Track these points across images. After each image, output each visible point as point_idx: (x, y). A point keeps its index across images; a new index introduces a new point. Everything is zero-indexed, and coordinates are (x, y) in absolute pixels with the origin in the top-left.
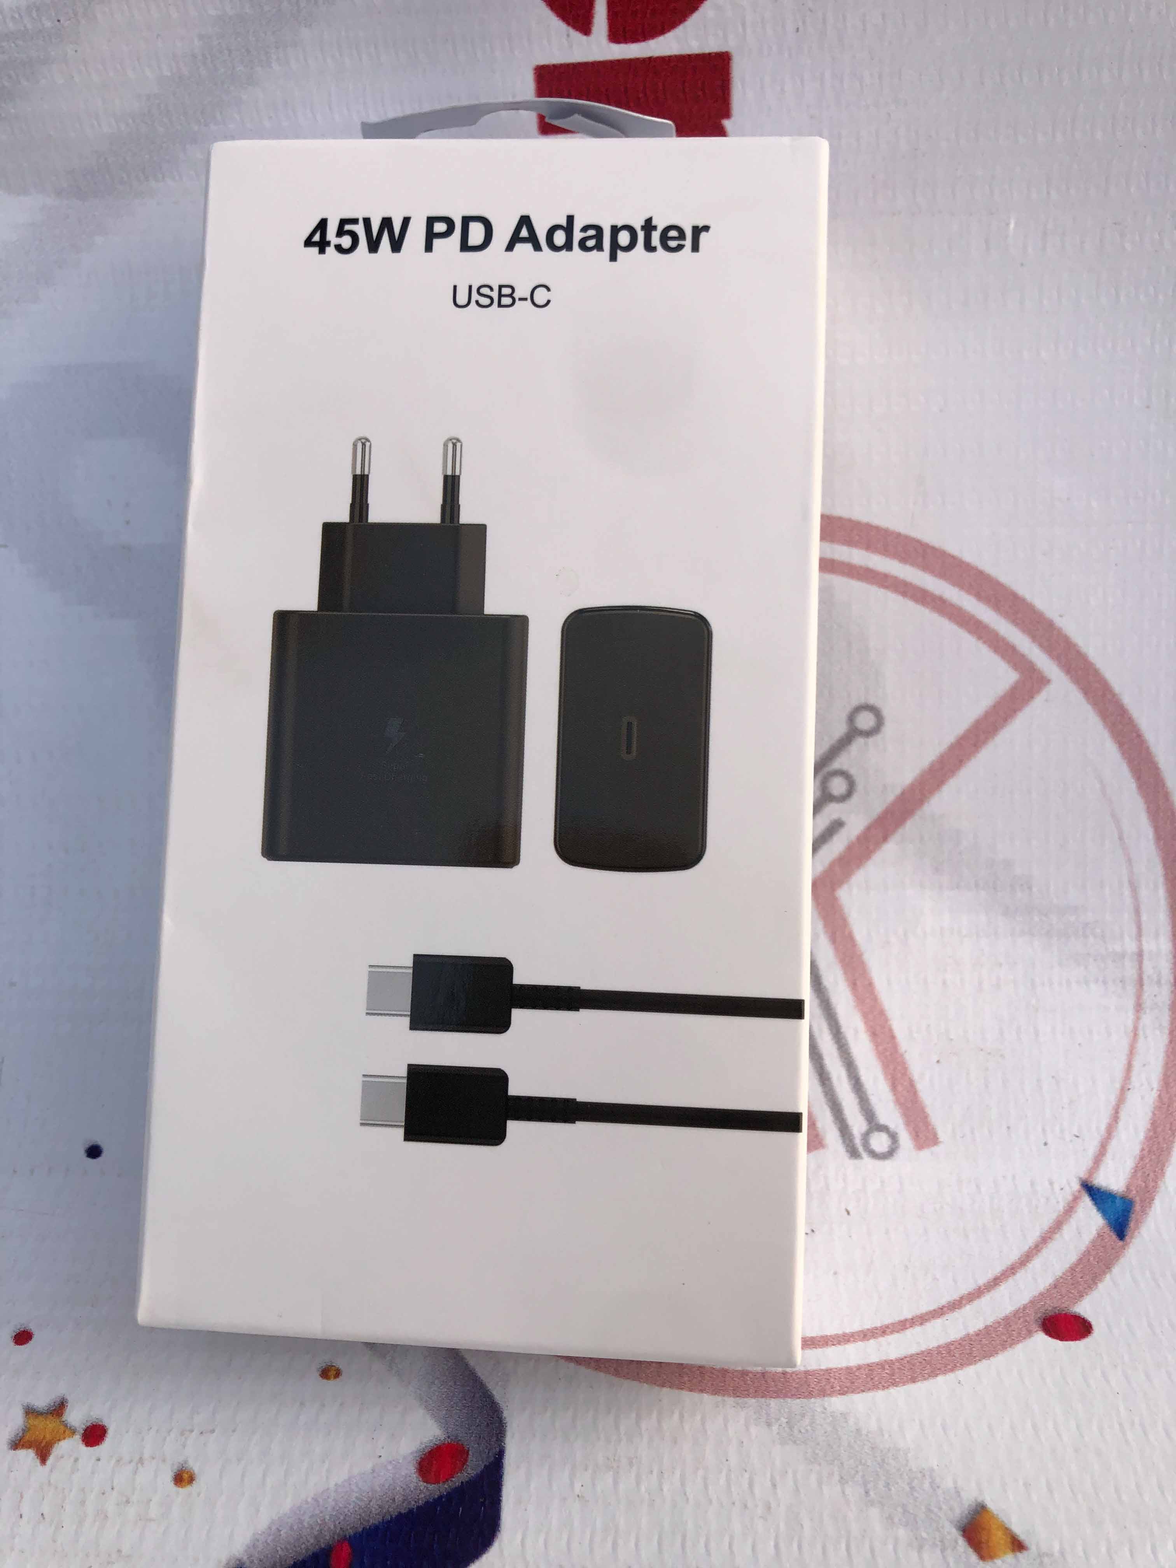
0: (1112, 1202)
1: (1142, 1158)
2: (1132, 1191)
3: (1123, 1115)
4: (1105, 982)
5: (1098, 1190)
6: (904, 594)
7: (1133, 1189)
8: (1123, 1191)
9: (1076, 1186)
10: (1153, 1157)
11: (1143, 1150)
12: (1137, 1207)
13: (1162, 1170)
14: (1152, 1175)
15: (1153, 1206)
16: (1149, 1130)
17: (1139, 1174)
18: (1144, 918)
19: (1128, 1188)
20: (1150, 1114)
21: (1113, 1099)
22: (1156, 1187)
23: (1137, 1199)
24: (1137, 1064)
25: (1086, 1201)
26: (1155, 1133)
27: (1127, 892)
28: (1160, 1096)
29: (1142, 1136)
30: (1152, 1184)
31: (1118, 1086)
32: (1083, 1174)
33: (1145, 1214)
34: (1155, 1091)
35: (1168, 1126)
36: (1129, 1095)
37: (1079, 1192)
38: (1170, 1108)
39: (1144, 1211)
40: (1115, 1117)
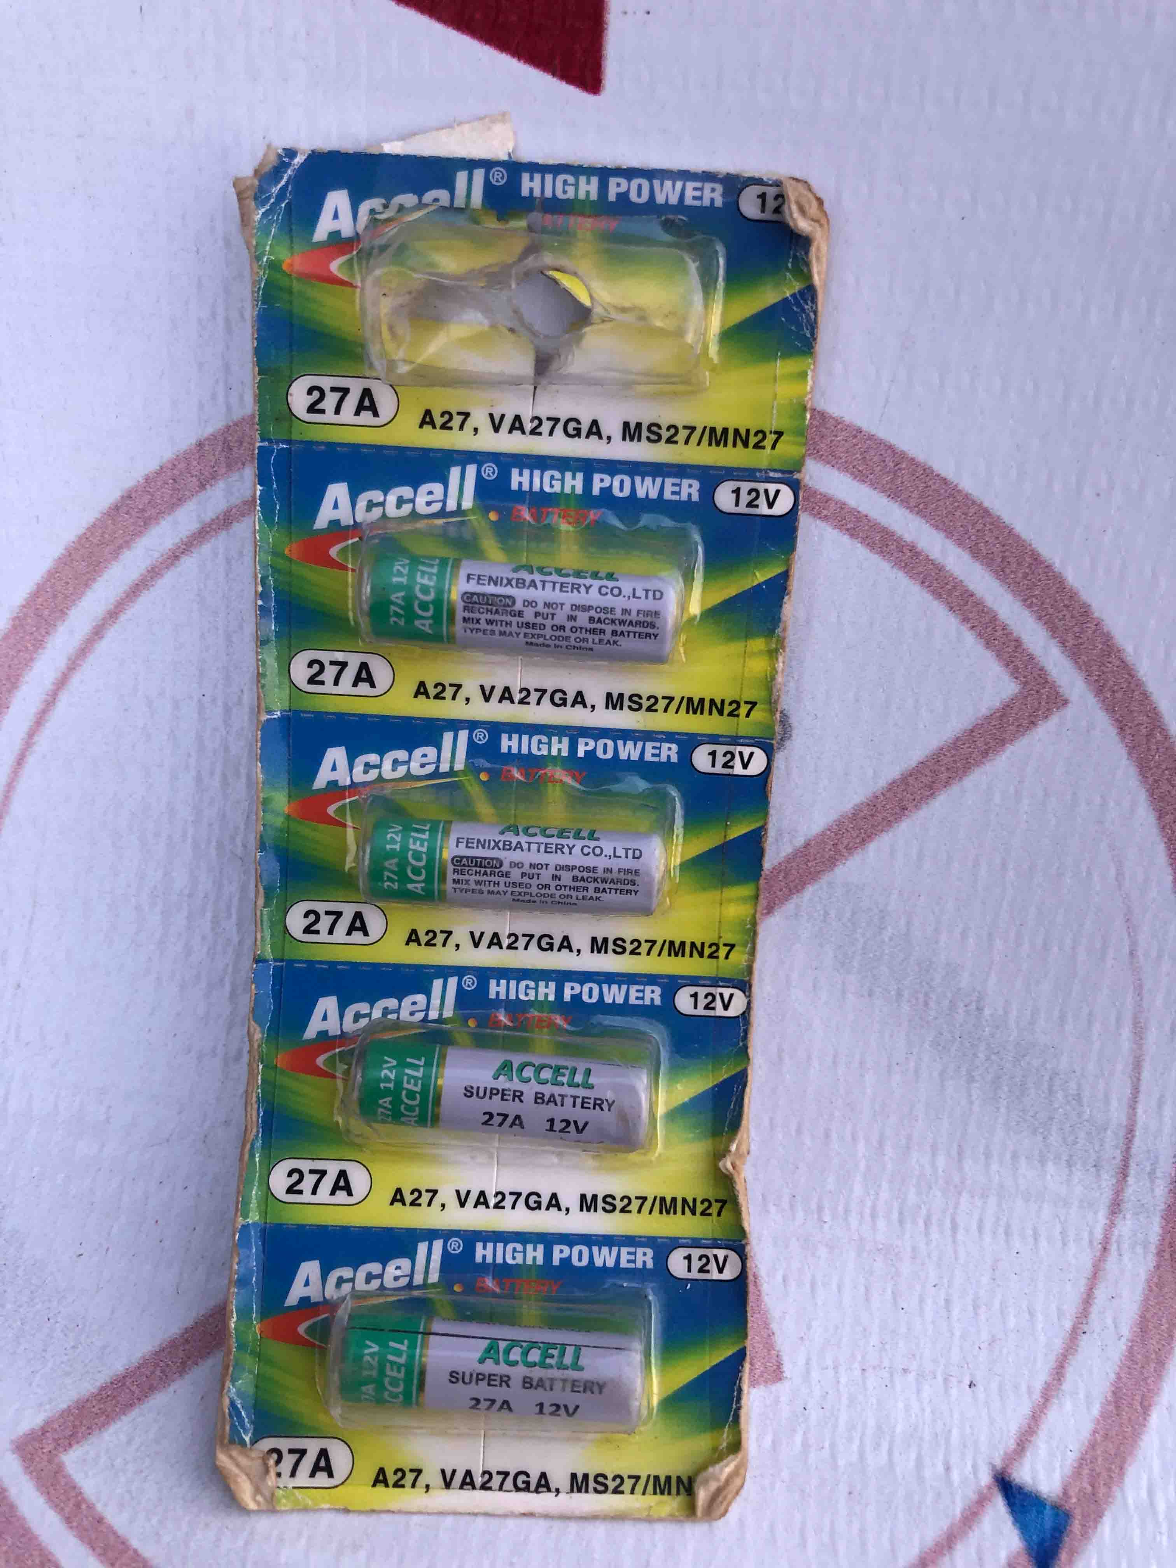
0: (1038, 1512)
1: (1093, 1446)
2: (1070, 1497)
3: (1070, 1373)
4: (1070, 1164)
5: (1020, 1489)
6: (853, 533)
7: (1073, 1494)
8: (1058, 1496)
9: (985, 1478)
10: (1111, 1446)
11: (1095, 1432)
12: (1076, 1526)
13: (1121, 1469)
14: (1105, 1474)
15: (1099, 1526)
16: (1109, 1403)
17: (1086, 1471)
18: (1146, 1075)
19: (1065, 1493)
20: (1112, 1377)
21: (1058, 1344)
22: (1109, 1495)
23: (1077, 1513)
24: (1101, 1294)
25: (999, 1504)
26: (1117, 1407)
27: (1126, 1032)
28: (1130, 1349)
29: (1096, 1410)
30: (1102, 1490)
31: (1068, 1325)
32: (998, 1463)
33: (1086, 1538)
34: (1124, 1340)
35: (1138, 1398)
36: (1084, 1341)
37: (989, 1488)
38: (1145, 1371)
39: (1085, 1536)
40: (1059, 1372)
